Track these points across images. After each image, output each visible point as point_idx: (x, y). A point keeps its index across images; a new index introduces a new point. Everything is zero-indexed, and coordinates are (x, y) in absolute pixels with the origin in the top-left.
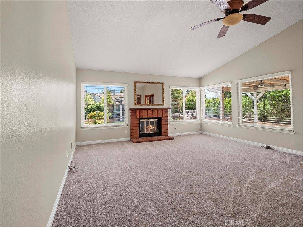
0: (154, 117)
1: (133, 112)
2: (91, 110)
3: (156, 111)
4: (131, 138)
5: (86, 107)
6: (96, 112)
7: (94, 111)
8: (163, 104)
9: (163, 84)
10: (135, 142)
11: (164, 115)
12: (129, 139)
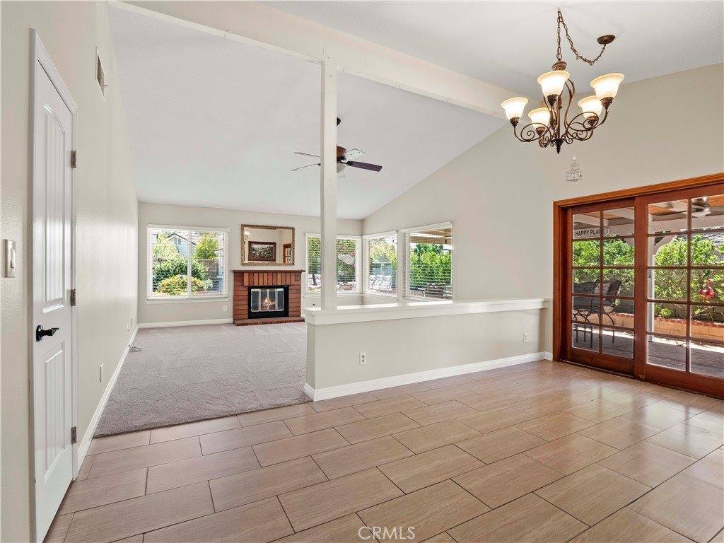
0: (275, 284)
1: (238, 275)
2: (169, 271)
3: (279, 275)
4: (234, 319)
5: (158, 266)
6: (179, 276)
7: (175, 274)
8: (293, 264)
9: (293, 229)
10: (239, 325)
11: (293, 282)
12: (231, 320)
